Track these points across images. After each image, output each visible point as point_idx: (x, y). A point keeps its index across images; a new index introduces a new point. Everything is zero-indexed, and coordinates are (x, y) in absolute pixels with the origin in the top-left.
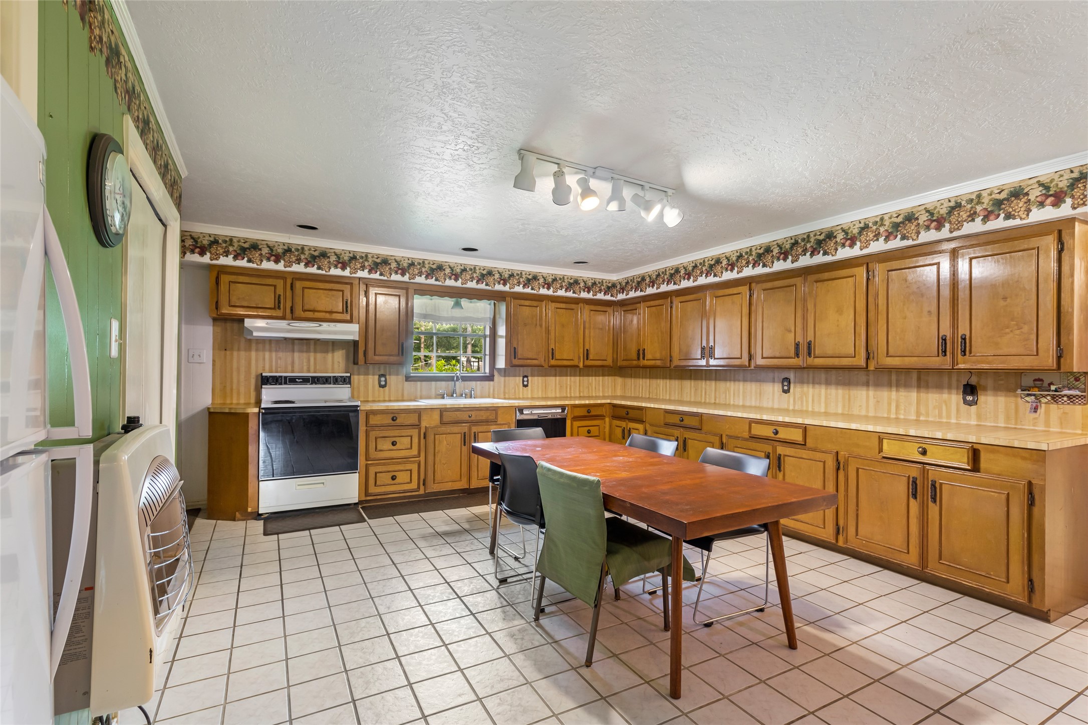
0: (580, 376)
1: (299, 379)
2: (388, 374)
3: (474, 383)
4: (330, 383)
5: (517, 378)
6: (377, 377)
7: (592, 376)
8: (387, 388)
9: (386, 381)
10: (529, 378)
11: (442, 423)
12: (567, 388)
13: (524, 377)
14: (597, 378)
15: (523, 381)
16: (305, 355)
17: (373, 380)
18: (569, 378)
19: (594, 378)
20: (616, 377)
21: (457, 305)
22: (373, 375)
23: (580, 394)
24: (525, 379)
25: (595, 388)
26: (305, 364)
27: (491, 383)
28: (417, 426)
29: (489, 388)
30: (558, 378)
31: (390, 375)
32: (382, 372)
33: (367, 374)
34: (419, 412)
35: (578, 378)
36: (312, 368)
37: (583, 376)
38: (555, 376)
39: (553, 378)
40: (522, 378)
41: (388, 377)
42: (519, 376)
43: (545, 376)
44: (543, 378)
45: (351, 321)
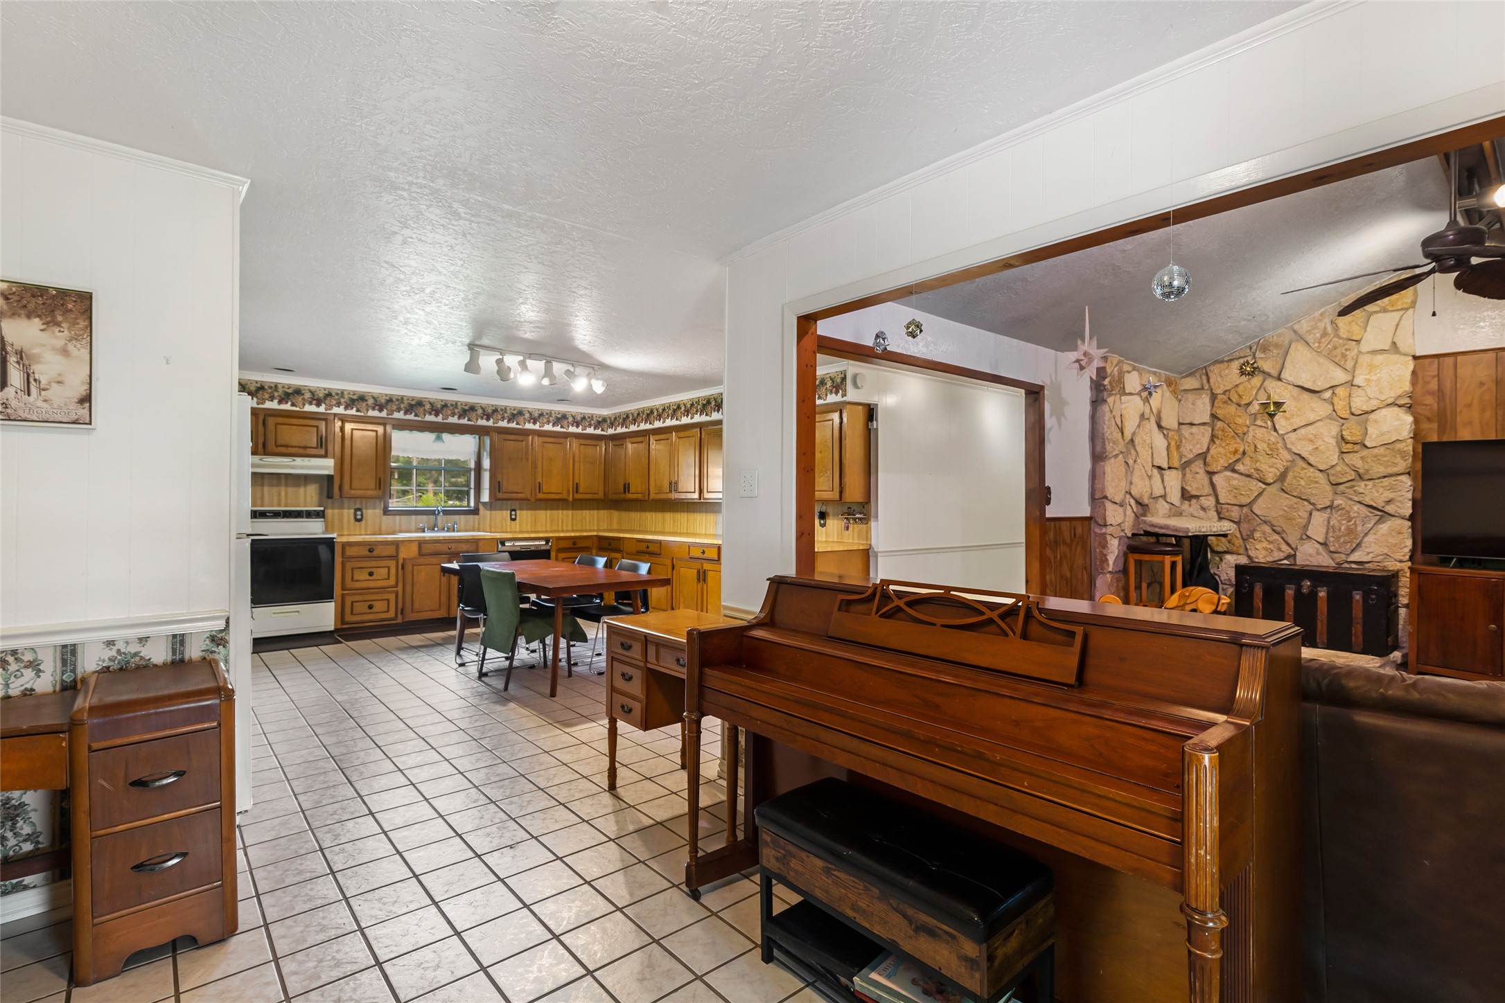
0: (573, 509)
1: (269, 513)
2: (364, 507)
3: (457, 516)
4: (303, 517)
5: (505, 512)
6: (352, 511)
7: (586, 509)
8: (363, 522)
9: (362, 515)
10: (518, 512)
11: (421, 554)
12: (558, 521)
13: (512, 510)
14: (592, 512)
15: (511, 515)
16: (275, 489)
17: (348, 513)
18: (560, 511)
19: (588, 511)
20: (612, 511)
21: (439, 438)
22: (349, 509)
23: (572, 527)
24: (513, 513)
25: (590, 522)
26: (275, 498)
27: (476, 516)
28: (395, 557)
29: (474, 522)
30: (548, 512)
31: (366, 508)
32: (358, 506)
33: (342, 507)
34: (397, 544)
35: (570, 512)
36: (283, 502)
37: (577, 509)
38: (546, 509)
39: (544, 512)
40: (509, 512)
41: (364, 511)
42: (507, 510)
43: (535, 509)
44: (533, 512)
45: (325, 456)
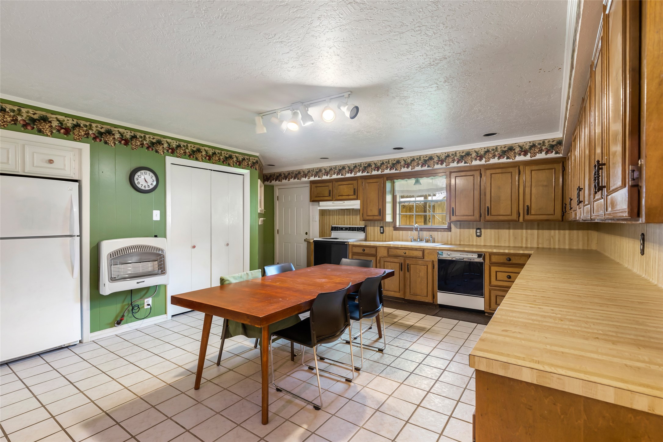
0: (538, 229)
1: (344, 228)
3: (436, 232)
4: (355, 231)
5: (471, 230)
6: (379, 228)
7: (555, 229)
8: (384, 234)
9: (383, 230)
10: (483, 230)
11: (389, 256)
12: (522, 239)
13: (477, 229)
14: (562, 232)
15: (476, 232)
16: (348, 217)
17: (377, 229)
18: (524, 231)
19: (557, 231)
20: (590, 231)
21: (417, 182)
22: (377, 227)
23: (538, 245)
24: (478, 231)
25: (559, 241)
26: (349, 221)
27: (449, 233)
29: (448, 237)
30: (511, 231)
31: (386, 227)
32: (382, 225)
33: (374, 226)
34: (376, 247)
35: (536, 232)
36: (351, 224)
37: (543, 229)
38: (509, 228)
39: (507, 231)
40: (475, 230)
41: (384, 228)
42: (473, 228)
43: (498, 228)
44: (496, 231)
45: (357, 199)
